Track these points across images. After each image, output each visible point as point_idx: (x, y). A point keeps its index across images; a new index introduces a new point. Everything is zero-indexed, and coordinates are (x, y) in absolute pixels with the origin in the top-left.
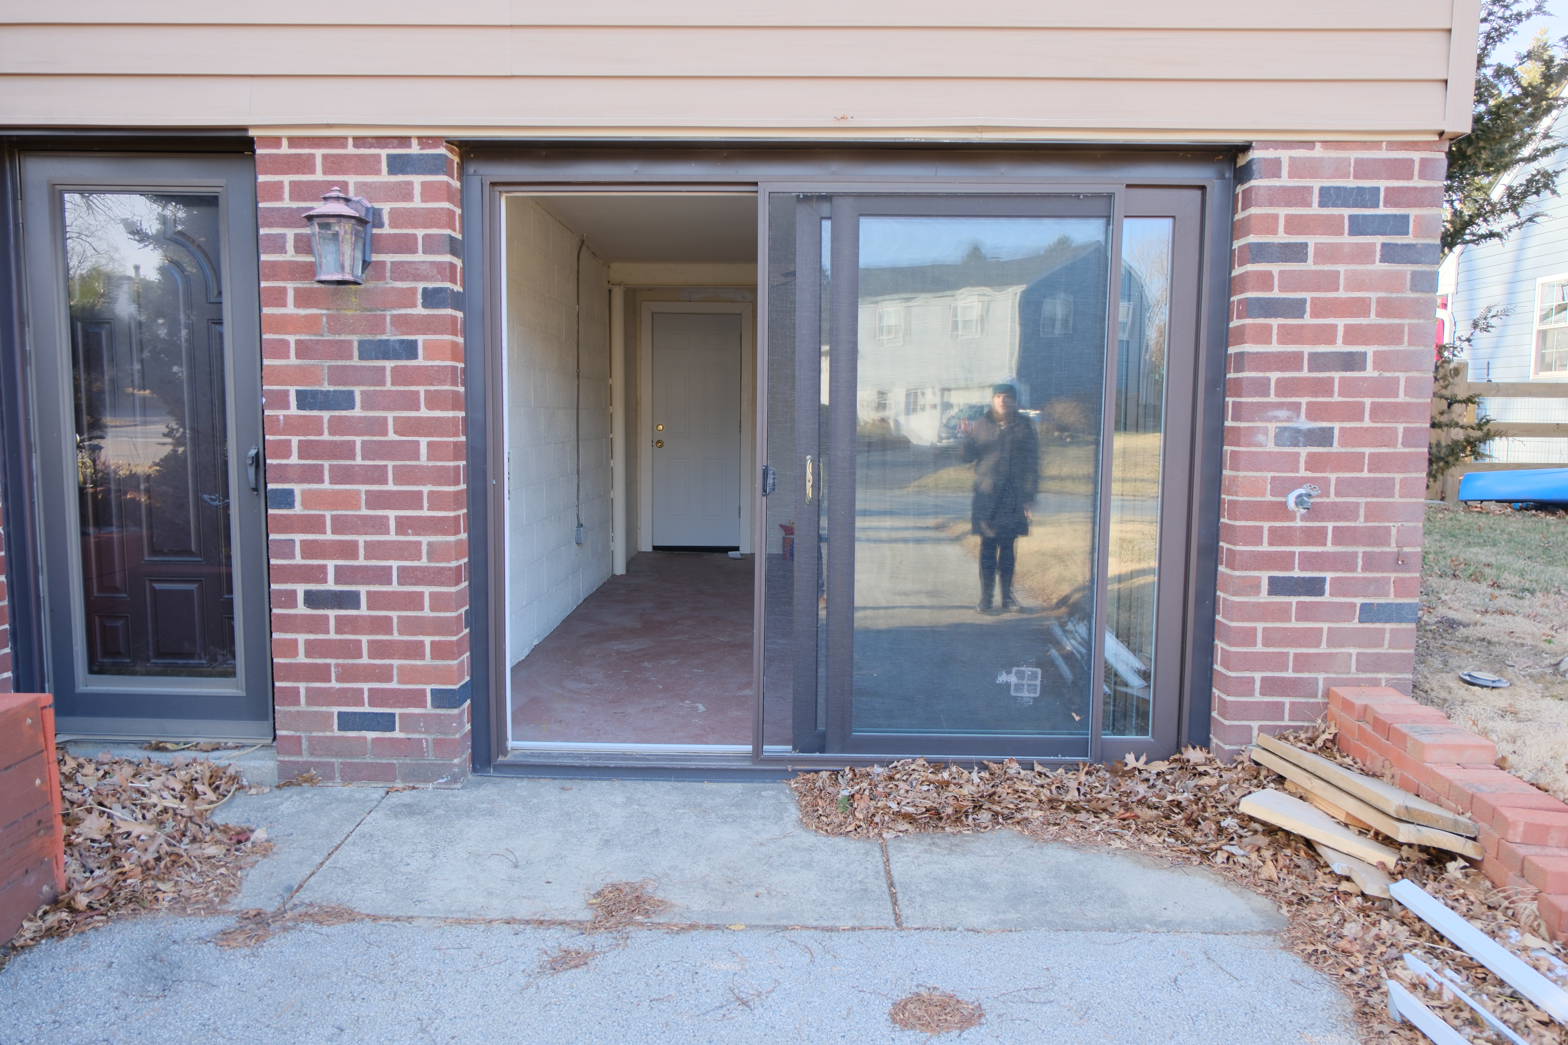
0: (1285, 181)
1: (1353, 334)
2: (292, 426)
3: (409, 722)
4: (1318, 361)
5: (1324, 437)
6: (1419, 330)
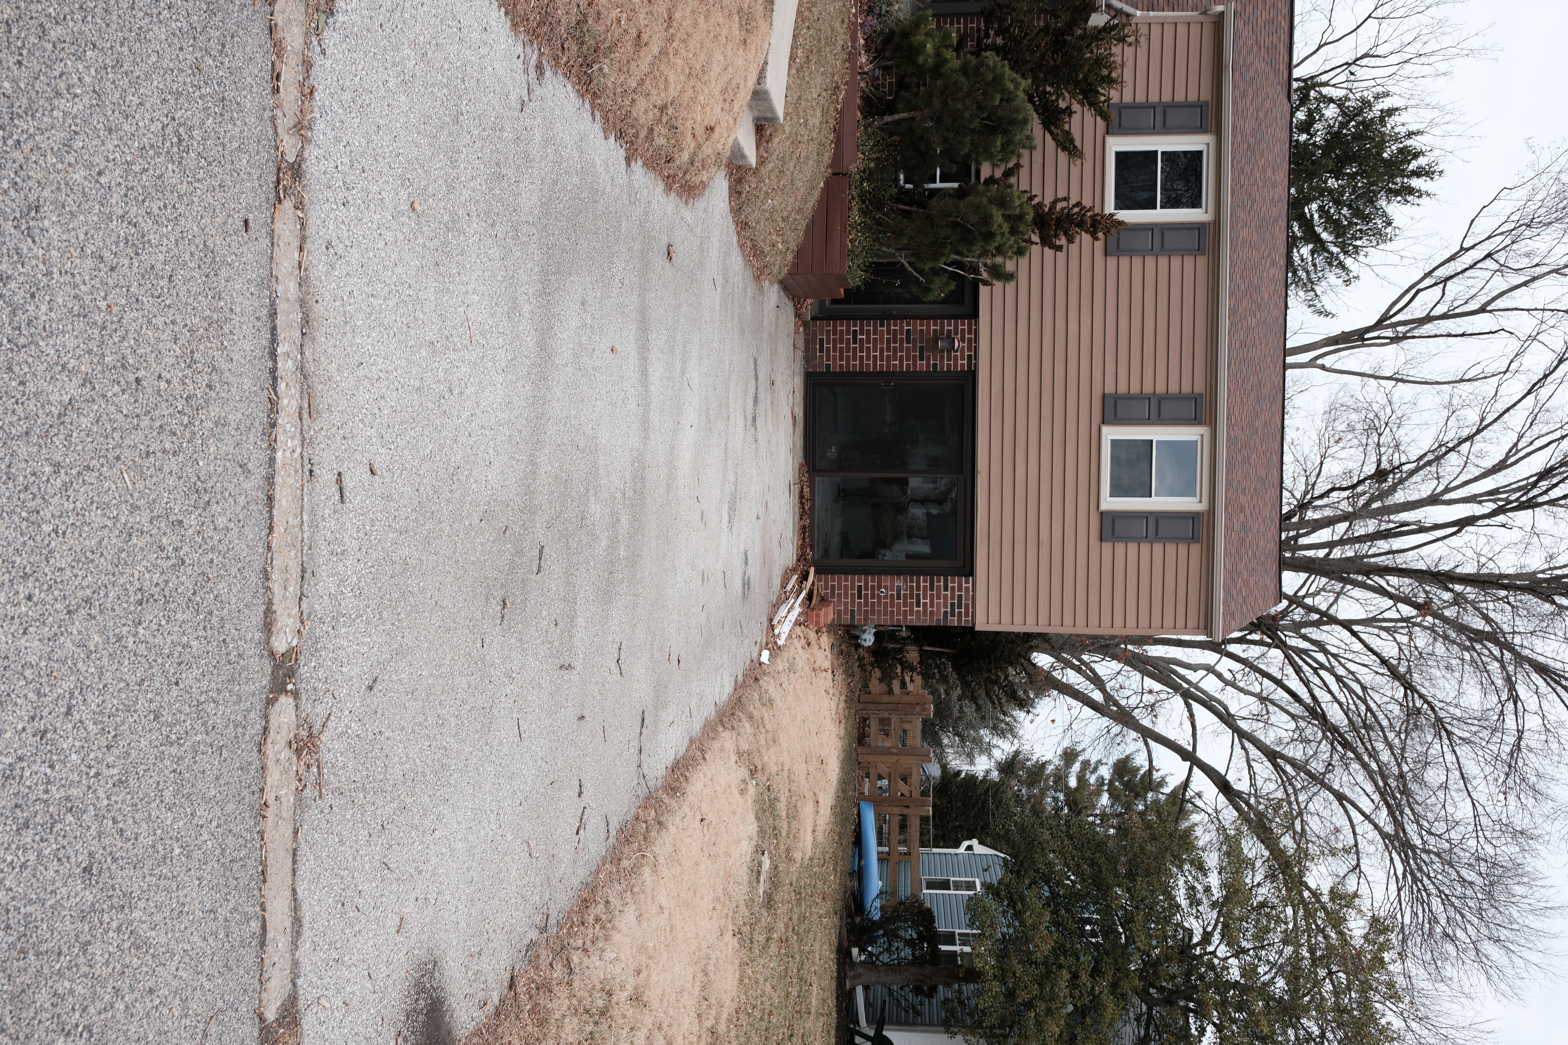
1: (925, 604)
3: (822, 357)
4: (918, 596)
5: (899, 598)
6: (926, 621)
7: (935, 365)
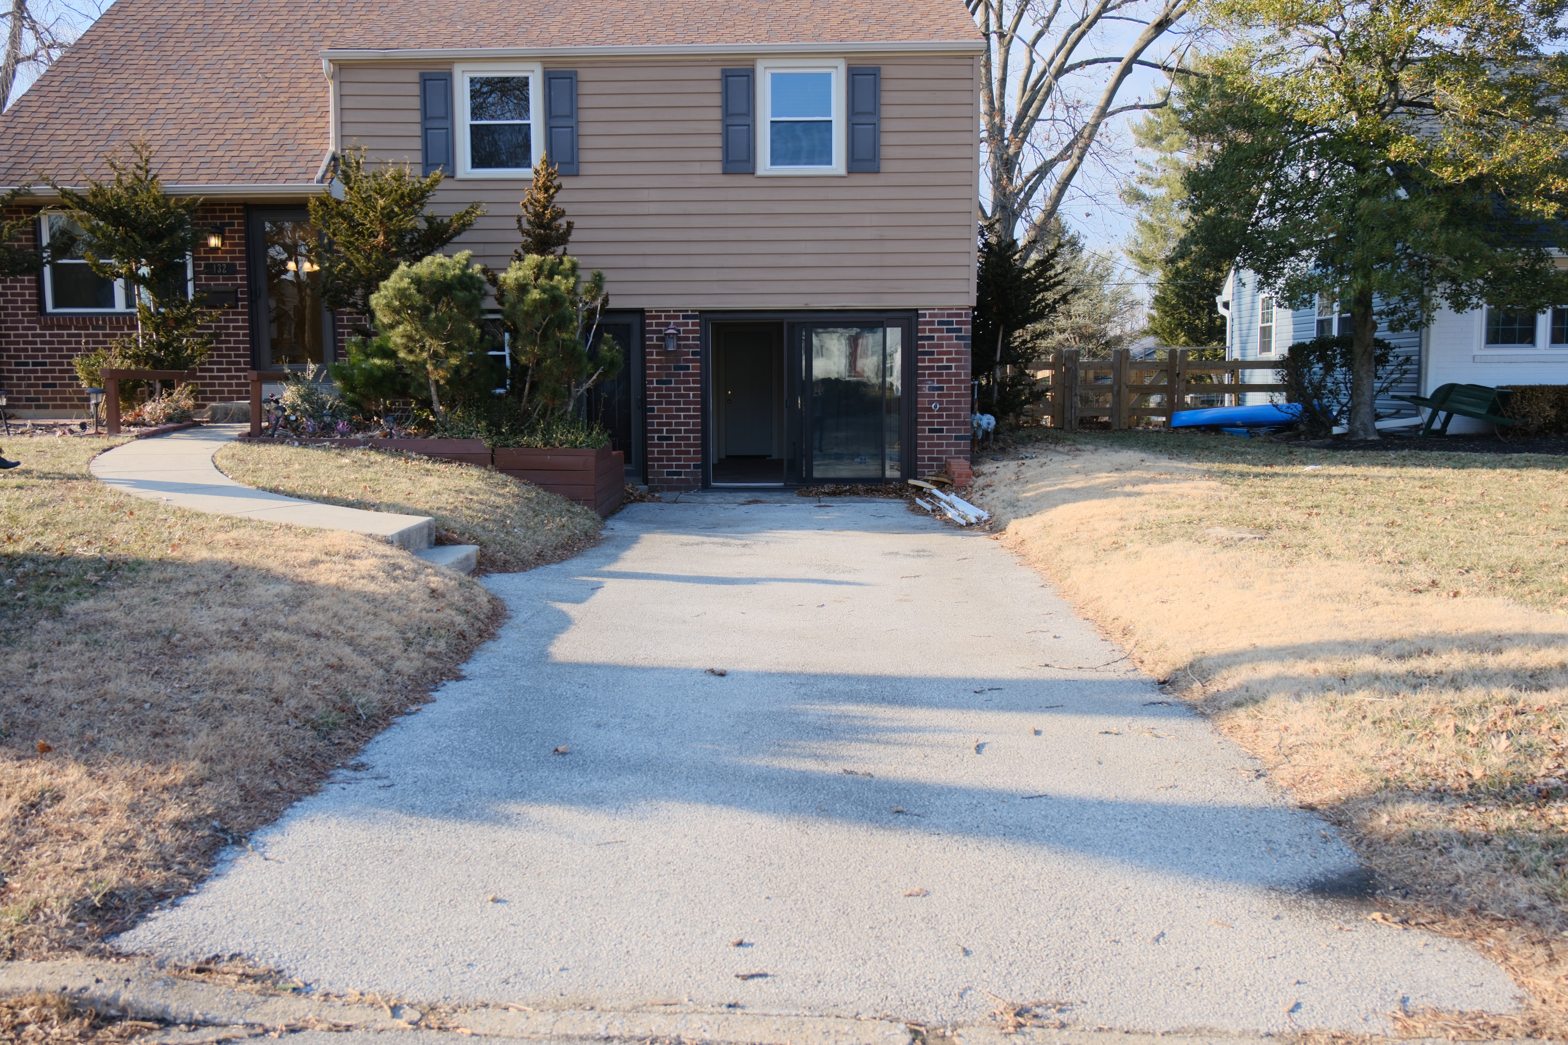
0: (927, 319)
1: (948, 360)
2: (655, 389)
3: (686, 474)
4: (939, 368)
5: (942, 389)
6: (967, 359)
7: (694, 354)
